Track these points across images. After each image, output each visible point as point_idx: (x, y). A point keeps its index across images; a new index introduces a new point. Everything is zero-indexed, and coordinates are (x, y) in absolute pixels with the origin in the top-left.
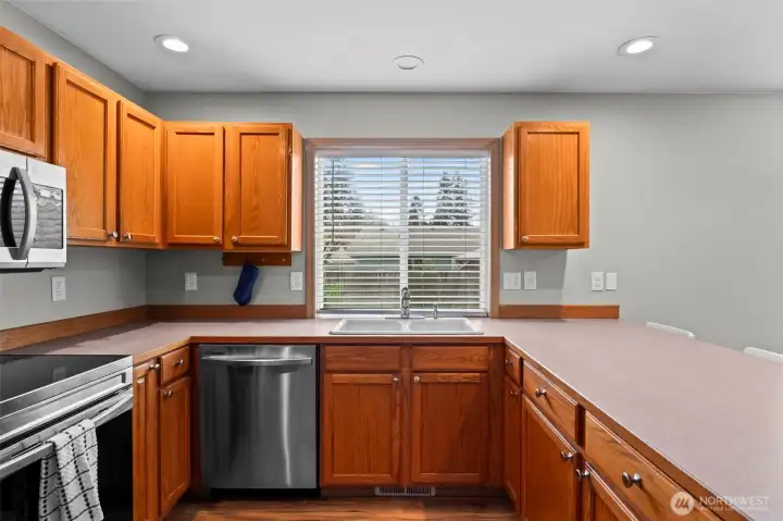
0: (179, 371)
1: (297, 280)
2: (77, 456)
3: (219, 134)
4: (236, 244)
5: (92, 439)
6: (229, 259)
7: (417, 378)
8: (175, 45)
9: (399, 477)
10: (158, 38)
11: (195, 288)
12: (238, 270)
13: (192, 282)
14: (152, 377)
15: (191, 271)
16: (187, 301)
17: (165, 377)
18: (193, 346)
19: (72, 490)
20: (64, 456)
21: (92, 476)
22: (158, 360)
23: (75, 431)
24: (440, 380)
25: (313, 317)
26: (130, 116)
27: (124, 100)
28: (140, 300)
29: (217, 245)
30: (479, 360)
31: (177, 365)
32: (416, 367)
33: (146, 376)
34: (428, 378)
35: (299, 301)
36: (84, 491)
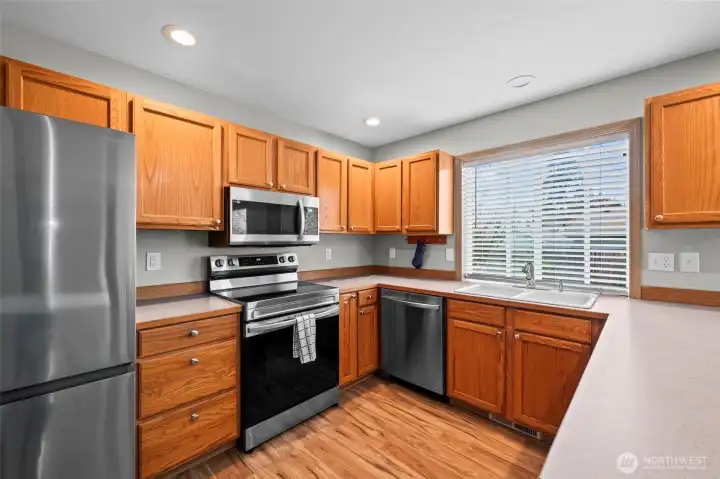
0: (369, 302)
1: (450, 254)
2: (306, 329)
3: (399, 166)
4: (407, 230)
5: (313, 323)
6: (411, 240)
7: (517, 336)
8: (373, 122)
9: (504, 408)
10: (364, 121)
11: (394, 256)
12: (415, 246)
13: (393, 253)
14: (353, 301)
15: (392, 247)
16: (391, 265)
17: (361, 304)
18: (379, 289)
19: (303, 343)
20: (301, 327)
21: (313, 339)
22: (357, 293)
23: (306, 317)
24: (539, 341)
25: (460, 280)
26: (354, 166)
27: (350, 158)
28: (369, 263)
29: (398, 231)
30: (580, 331)
31: (368, 298)
32: (517, 327)
33: (349, 300)
34: (528, 337)
35: (451, 268)
36: (308, 346)
